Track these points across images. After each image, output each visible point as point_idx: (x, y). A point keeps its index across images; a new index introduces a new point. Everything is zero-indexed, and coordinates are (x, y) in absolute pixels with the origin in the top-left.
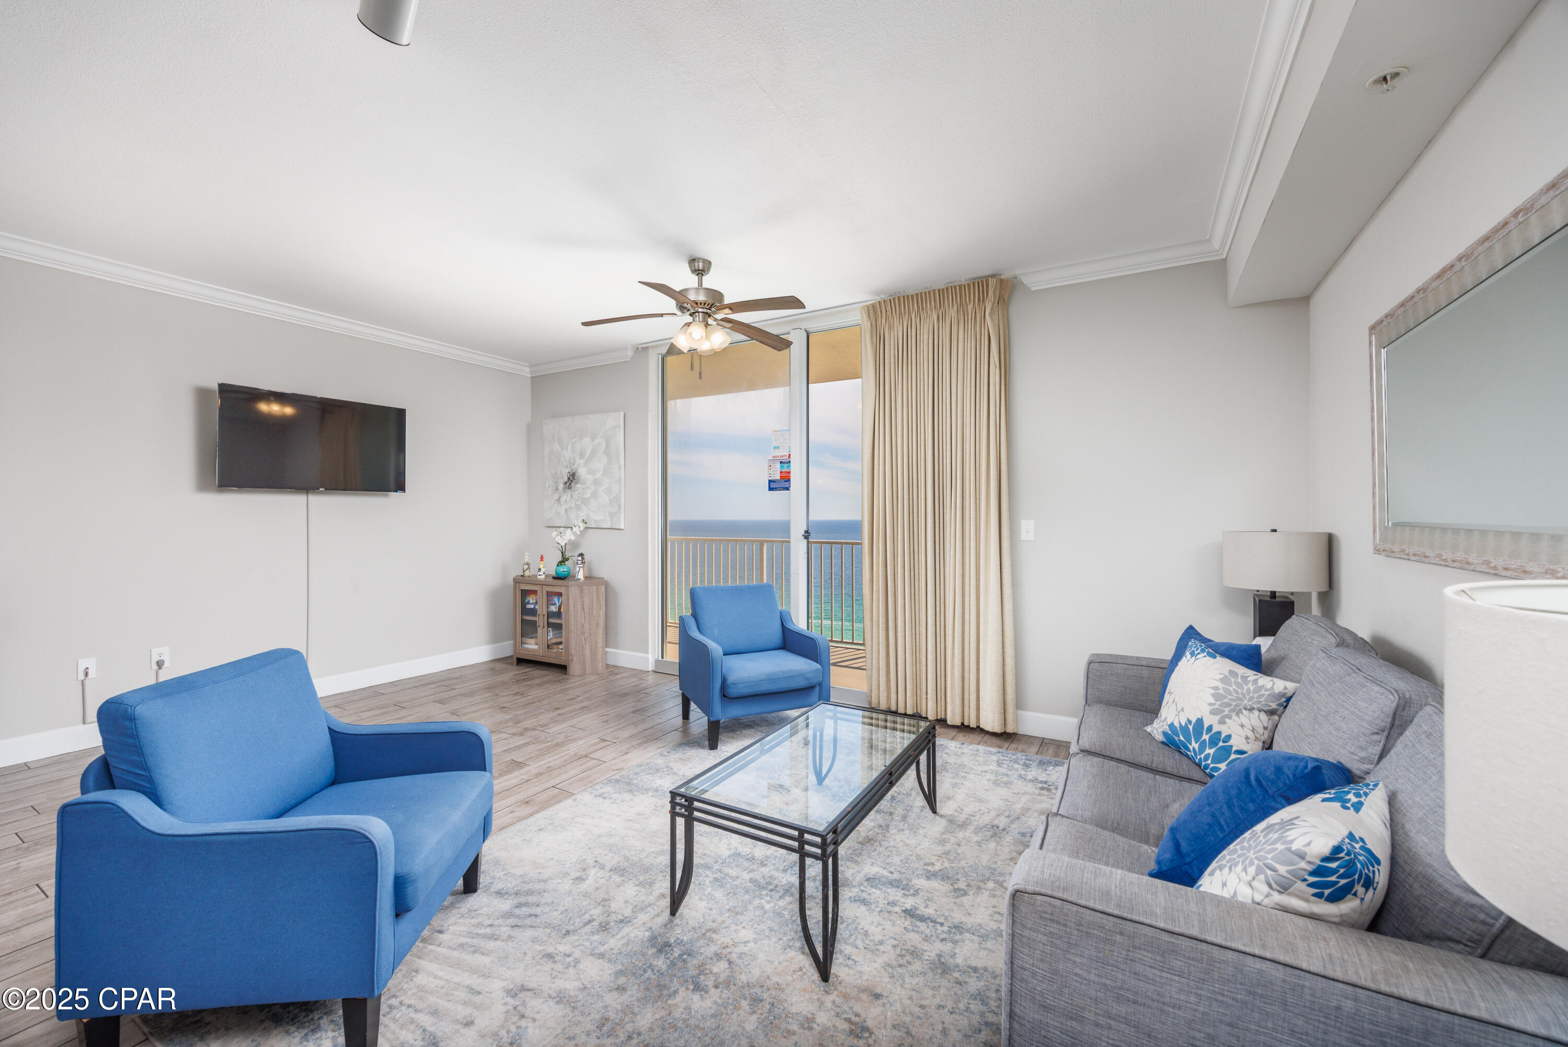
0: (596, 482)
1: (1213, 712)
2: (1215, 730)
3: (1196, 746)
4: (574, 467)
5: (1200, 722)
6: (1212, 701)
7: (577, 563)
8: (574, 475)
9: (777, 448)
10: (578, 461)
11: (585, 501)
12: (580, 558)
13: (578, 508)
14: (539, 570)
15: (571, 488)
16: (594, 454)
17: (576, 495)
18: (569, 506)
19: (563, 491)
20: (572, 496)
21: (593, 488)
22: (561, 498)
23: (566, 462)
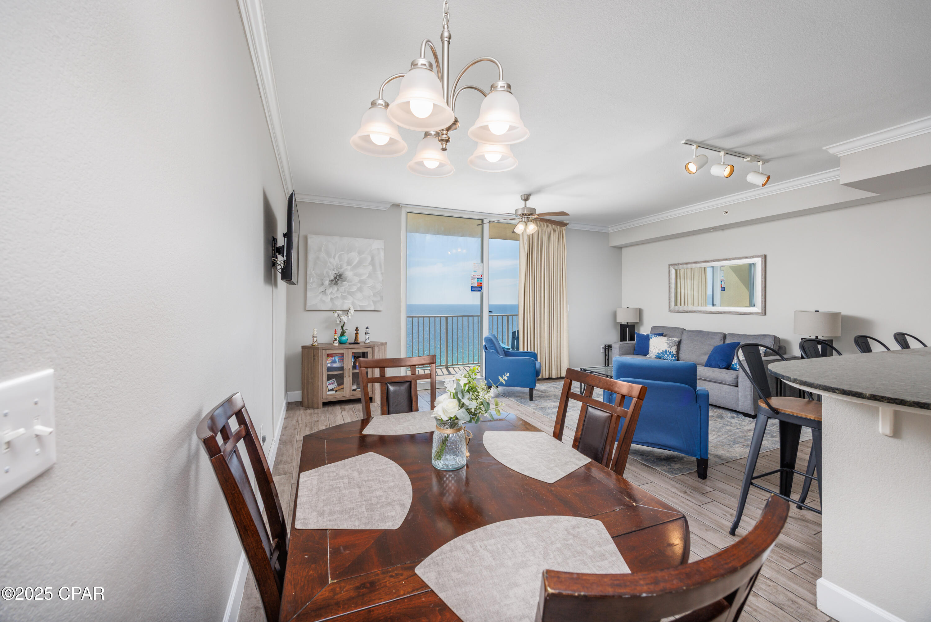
0: (361, 281)
1: (668, 347)
2: (669, 351)
3: (666, 356)
4: (341, 271)
5: (666, 350)
6: (667, 345)
7: (366, 333)
8: (340, 276)
9: (476, 271)
10: (345, 267)
11: (351, 294)
12: (368, 330)
13: (344, 298)
14: (336, 339)
15: (337, 284)
16: (360, 263)
17: (342, 289)
18: (335, 296)
19: (329, 286)
20: (338, 290)
21: (359, 285)
22: (326, 290)
23: (333, 266)
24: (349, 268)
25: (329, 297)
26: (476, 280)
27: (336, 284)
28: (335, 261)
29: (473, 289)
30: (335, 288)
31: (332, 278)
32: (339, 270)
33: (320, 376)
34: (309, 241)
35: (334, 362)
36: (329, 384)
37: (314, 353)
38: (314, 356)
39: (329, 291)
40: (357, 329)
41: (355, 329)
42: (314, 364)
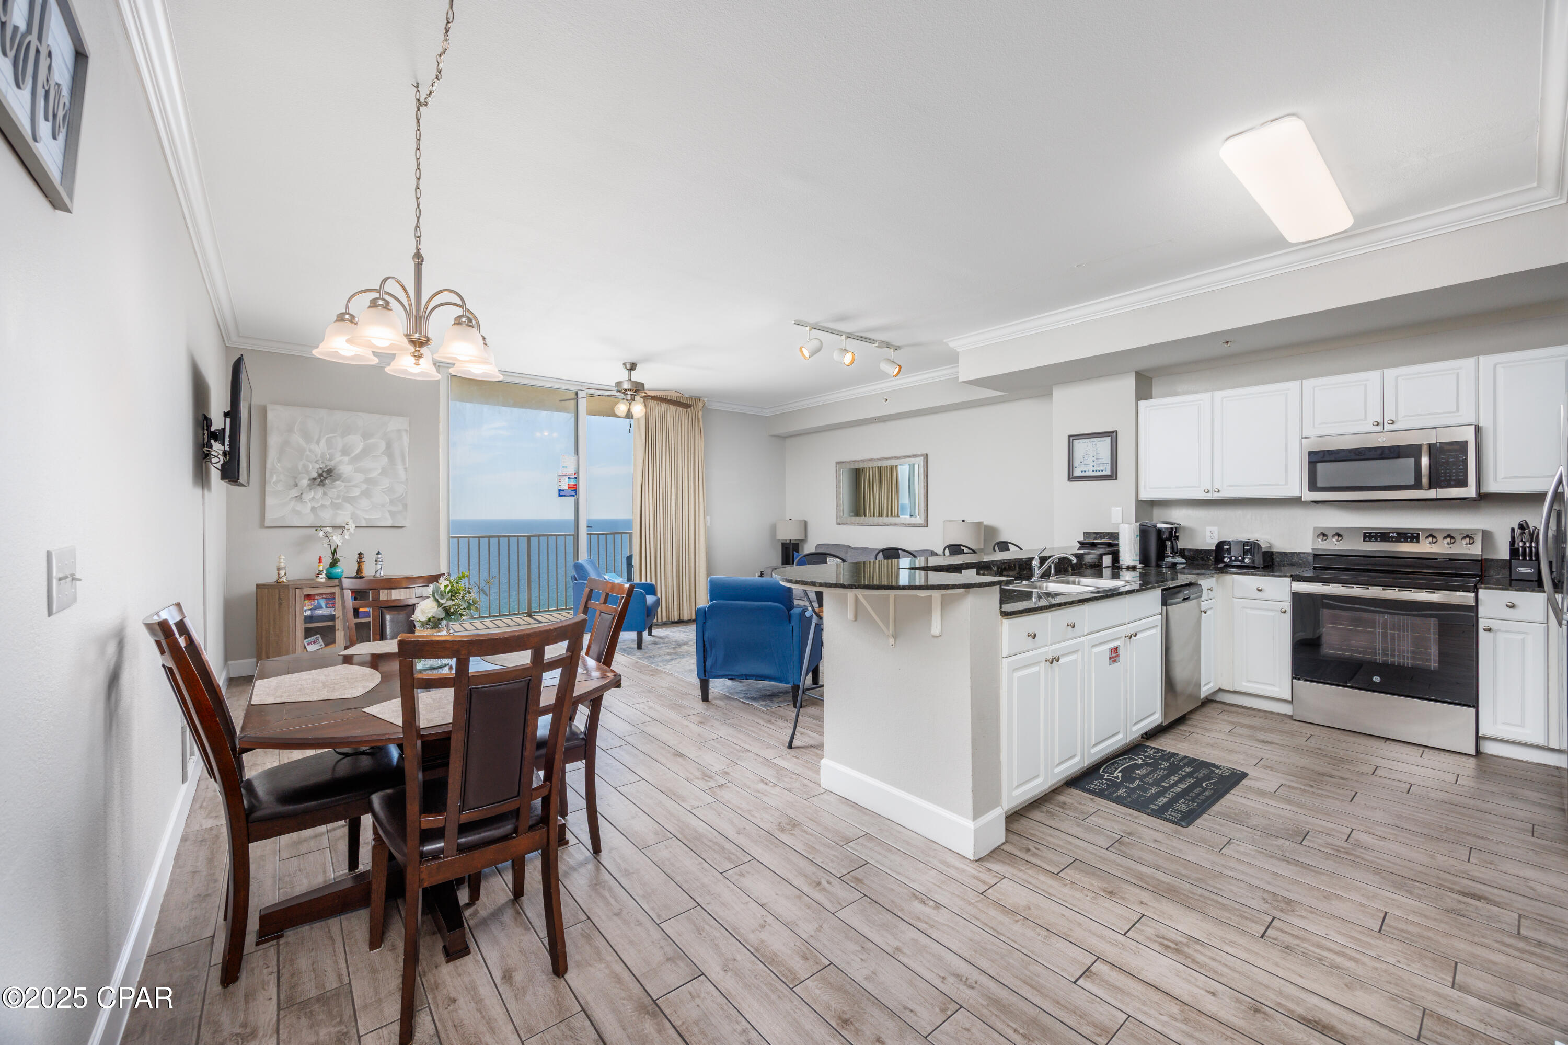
0: (368, 481)
4: (331, 464)
7: (376, 561)
8: (330, 472)
9: (566, 467)
10: (338, 457)
11: (349, 500)
12: (379, 556)
13: (336, 507)
14: (320, 572)
15: (324, 485)
16: (365, 452)
17: (333, 493)
18: (320, 504)
19: (308, 488)
20: (325, 493)
21: (364, 486)
22: (303, 495)
23: (316, 456)
24: (346, 459)
25: (309, 505)
26: (567, 479)
27: (322, 484)
28: (320, 449)
29: (561, 493)
30: (320, 491)
31: (315, 475)
32: (328, 463)
33: (291, 629)
34: (270, 415)
35: (320, 607)
36: (309, 644)
37: (279, 594)
38: (280, 598)
39: (308, 496)
40: (360, 556)
41: (357, 556)
42: (279, 611)
